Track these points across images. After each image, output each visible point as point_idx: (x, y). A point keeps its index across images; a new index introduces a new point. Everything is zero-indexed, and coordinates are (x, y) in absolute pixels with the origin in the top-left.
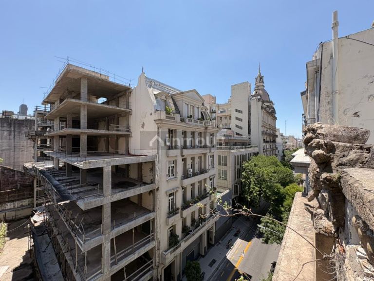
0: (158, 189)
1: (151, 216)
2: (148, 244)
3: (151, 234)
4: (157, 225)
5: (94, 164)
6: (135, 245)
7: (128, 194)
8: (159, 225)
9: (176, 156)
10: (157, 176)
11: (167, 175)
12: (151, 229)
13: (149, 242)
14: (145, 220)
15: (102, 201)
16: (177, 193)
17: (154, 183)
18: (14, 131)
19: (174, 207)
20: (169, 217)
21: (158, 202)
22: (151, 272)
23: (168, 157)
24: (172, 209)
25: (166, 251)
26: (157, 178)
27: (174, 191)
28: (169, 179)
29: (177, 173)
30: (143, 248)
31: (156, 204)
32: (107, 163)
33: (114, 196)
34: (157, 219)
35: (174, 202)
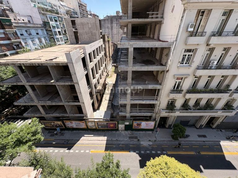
0: (167, 71)
1: (158, 87)
2: (153, 101)
3: (156, 97)
4: (161, 93)
5: (123, 45)
6: (144, 97)
7: (143, 69)
8: (162, 94)
9: (198, 44)
10: (169, 60)
11: (179, 62)
12: (156, 94)
13: (153, 100)
14: (153, 87)
15: (127, 69)
16: (186, 79)
17: (166, 66)
18: (118, 23)
19: (180, 88)
20: (171, 93)
21: (166, 80)
22: (152, 113)
23: (186, 44)
24: (177, 88)
25: (163, 110)
26: (169, 62)
27: (184, 77)
28: (180, 66)
29: (193, 61)
30: (148, 101)
31: (163, 81)
32: (131, 45)
33: (134, 68)
34: (162, 90)
35: (181, 85)
